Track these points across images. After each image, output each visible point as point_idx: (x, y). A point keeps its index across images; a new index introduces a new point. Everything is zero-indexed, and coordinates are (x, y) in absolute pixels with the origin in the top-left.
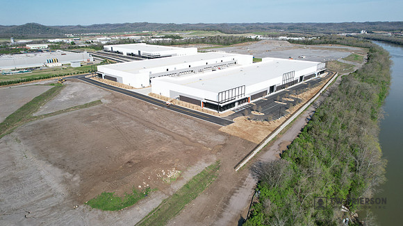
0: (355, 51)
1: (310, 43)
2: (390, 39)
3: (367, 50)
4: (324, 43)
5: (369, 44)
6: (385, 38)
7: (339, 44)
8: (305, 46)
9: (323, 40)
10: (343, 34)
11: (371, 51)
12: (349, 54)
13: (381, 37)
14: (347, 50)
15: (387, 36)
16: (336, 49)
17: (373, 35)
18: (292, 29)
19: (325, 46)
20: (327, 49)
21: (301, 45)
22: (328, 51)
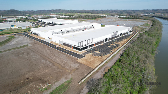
0: (147, 22)
1: (128, 18)
2: (163, 17)
3: (152, 22)
4: (134, 18)
5: (153, 19)
6: (160, 16)
7: (140, 19)
8: (125, 20)
9: (133, 17)
10: (143, 15)
11: (154, 22)
12: (144, 23)
13: (159, 16)
14: (143, 21)
15: (162, 15)
16: (139, 21)
17: (155, 15)
18: (121, 12)
19: (135, 20)
20: (135, 21)
21: (124, 19)
22: (135, 22)
